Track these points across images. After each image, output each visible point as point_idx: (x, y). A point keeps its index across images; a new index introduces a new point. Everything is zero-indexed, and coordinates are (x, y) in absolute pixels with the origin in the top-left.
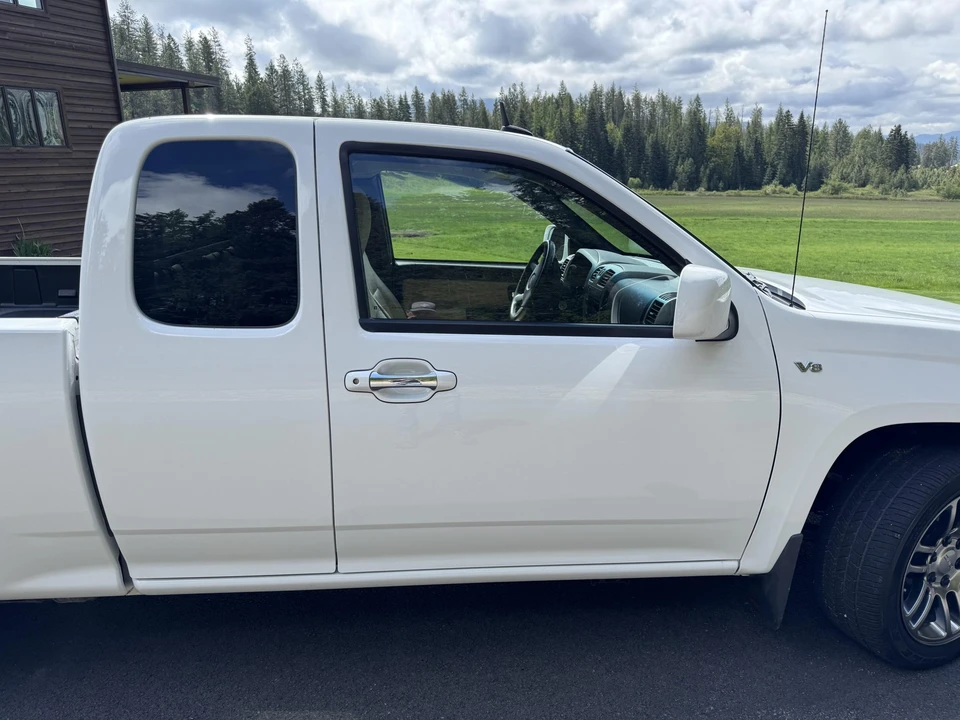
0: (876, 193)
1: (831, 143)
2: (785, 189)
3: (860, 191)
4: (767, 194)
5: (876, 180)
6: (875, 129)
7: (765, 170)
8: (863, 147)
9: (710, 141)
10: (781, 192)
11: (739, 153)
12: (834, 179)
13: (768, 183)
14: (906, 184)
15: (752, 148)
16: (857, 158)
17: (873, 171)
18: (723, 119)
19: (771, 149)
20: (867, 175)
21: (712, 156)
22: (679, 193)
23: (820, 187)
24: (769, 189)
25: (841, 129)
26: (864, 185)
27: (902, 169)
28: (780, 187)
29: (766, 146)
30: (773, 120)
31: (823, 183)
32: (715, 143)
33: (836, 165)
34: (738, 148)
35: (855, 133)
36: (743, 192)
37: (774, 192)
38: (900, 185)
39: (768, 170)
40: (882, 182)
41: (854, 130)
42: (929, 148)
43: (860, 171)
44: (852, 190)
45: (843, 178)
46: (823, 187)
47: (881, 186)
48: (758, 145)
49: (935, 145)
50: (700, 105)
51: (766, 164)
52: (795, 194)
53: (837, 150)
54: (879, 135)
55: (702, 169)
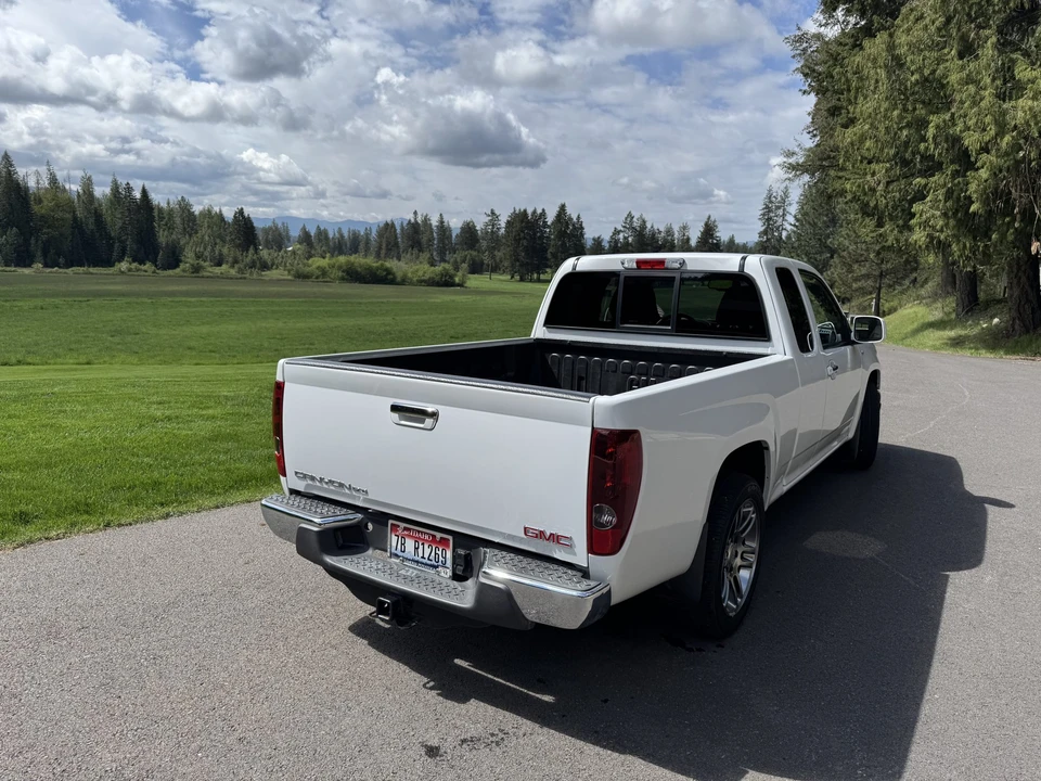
0: (233, 272)
1: (178, 220)
2: (143, 267)
3: (217, 270)
4: (123, 272)
5: (230, 259)
6: (217, 209)
7: (112, 245)
8: (209, 226)
9: (36, 208)
10: (138, 270)
11: (77, 224)
12: (189, 257)
13: (120, 260)
14: (258, 265)
15: (91, 220)
16: (207, 238)
17: (225, 251)
18: (45, 183)
19: (115, 222)
20: (221, 254)
21: (43, 226)
22: (8, 269)
23: (177, 266)
24: (124, 266)
25: (185, 207)
26: (219, 264)
27: (251, 251)
28: (135, 265)
29: (108, 219)
30: (108, 191)
31: (181, 261)
32: (43, 211)
33: (188, 243)
34: (75, 218)
35: (197, 213)
36: (91, 270)
37: (130, 270)
38: (253, 265)
39: (117, 245)
40: (236, 261)
41: (197, 209)
42: (266, 231)
43: (213, 250)
44: (210, 269)
45: (198, 256)
46: (182, 266)
47: (236, 266)
48: (98, 216)
49: (270, 228)
50: (11, 165)
51: (111, 238)
52: (154, 272)
53: (185, 228)
54: (221, 217)
55: (33, 241)
